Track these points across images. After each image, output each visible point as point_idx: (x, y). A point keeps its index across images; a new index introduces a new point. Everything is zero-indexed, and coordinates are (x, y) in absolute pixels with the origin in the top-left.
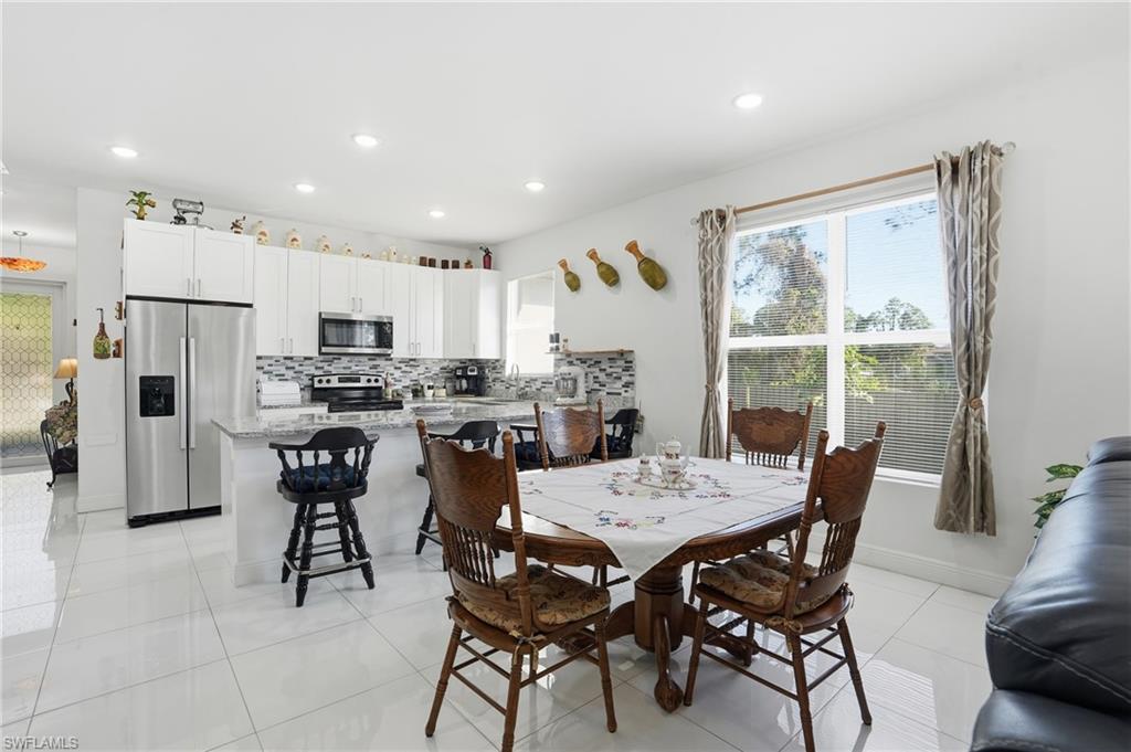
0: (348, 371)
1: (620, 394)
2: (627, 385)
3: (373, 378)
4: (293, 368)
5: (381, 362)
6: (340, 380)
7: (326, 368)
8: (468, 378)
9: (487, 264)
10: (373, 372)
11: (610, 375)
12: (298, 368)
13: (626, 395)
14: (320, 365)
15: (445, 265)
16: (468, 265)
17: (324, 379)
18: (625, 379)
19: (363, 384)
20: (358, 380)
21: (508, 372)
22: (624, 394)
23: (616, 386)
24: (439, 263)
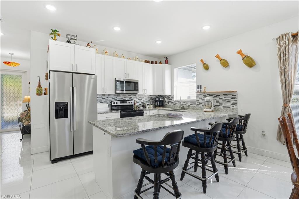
0: (122, 99)
1: (230, 107)
2: (233, 104)
3: (131, 102)
4: (105, 98)
5: (132, 96)
6: (120, 103)
7: (115, 98)
8: (160, 101)
9: (167, 62)
10: (130, 99)
11: (225, 100)
12: (106, 99)
13: (233, 107)
14: (113, 97)
15: (152, 63)
16: (161, 63)
17: (115, 102)
18: (233, 101)
19: (128, 104)
20: (126, 103)
21: (175, 99)
22: (232, 107)
23: (227, 104)
24: (150, 62)
